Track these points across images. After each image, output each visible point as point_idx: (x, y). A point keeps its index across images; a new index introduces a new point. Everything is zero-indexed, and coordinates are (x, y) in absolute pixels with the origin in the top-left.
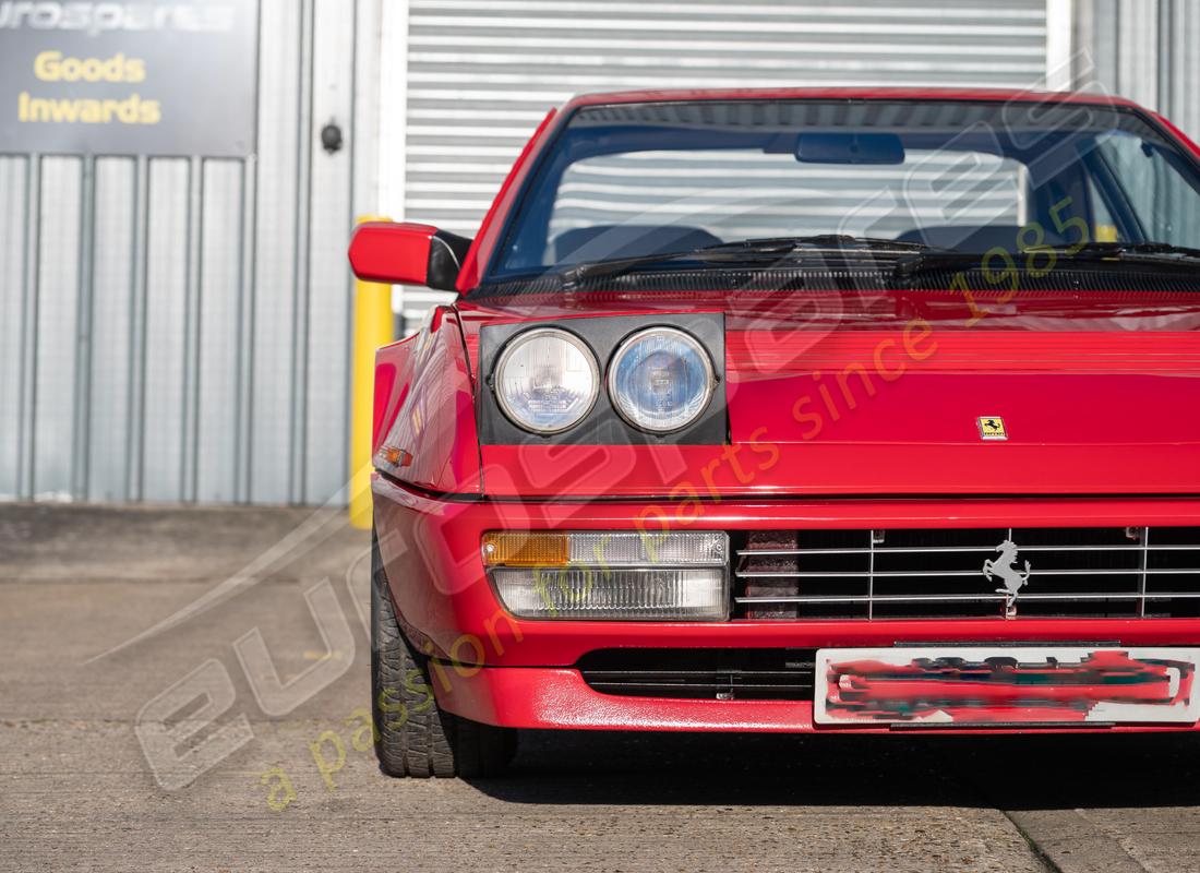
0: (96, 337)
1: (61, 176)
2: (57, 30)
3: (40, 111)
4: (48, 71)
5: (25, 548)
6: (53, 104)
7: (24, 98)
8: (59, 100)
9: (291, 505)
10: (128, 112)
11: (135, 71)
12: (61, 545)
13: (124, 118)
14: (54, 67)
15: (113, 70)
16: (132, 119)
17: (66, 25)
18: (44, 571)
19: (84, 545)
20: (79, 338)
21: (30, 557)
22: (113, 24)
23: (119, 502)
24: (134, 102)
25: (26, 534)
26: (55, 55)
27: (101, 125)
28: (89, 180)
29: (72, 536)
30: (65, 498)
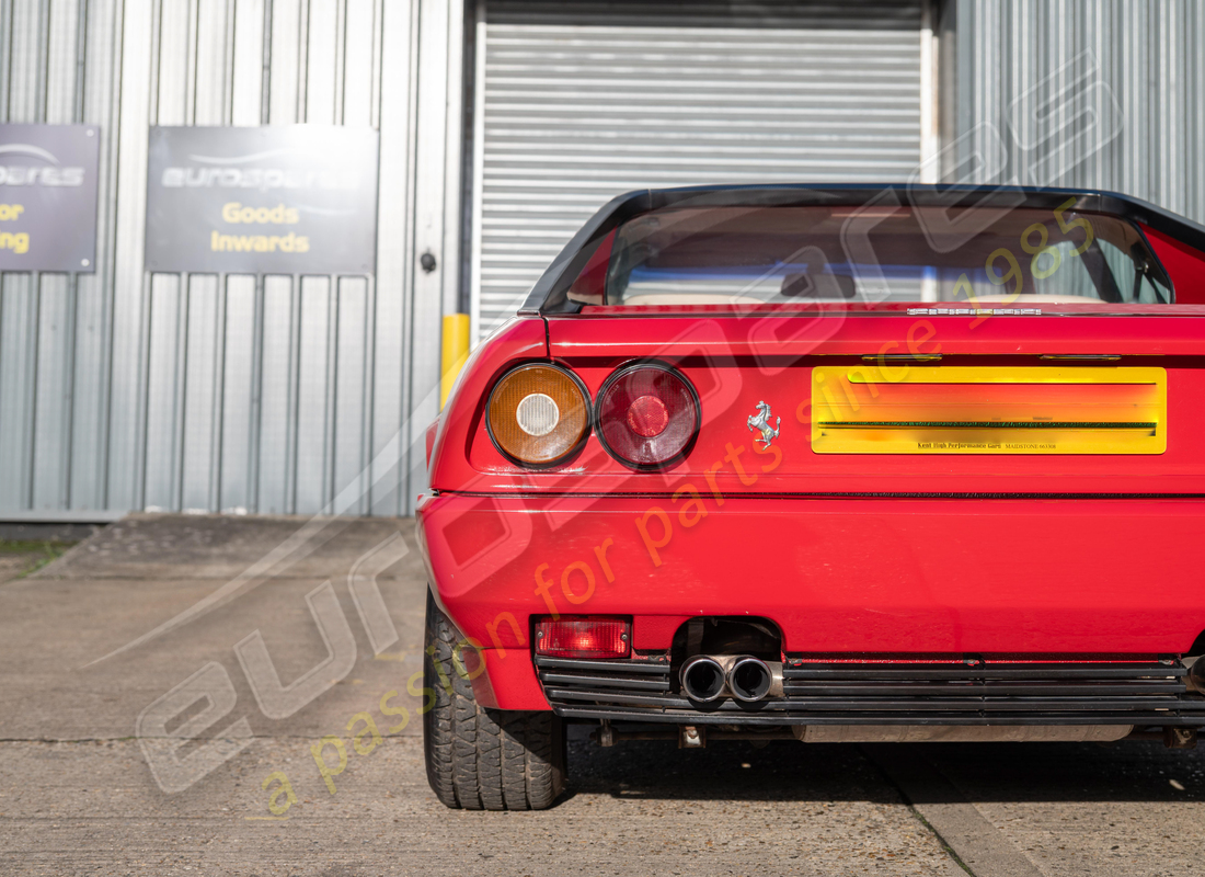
0: (265, 400)
1: (242, 288)
2: (238, 188)
3: (226, 243)
4: (232, 216)
5: (203, 551)
6: (235, 239)
7: (215, 235)
8: (239, 236)
9: (399, 517)
10: (287, 244)
11: (292, 216)
12: (230, 549)
13: (284, 248)
14: (236, 213)
15: (277, 216)
16: (289, 249)
17: (245, 184)
18: (212, 570)
19: (247, 549)
20: (252, 401)
21: (205, 558)
22: (277, 184)
23: (279, 515)
24: (291, 238)
25: (208, 539)
26: (236, 205)
27: (267, 254)
28: (261, 289)
29: (240, 541)
30: (241, 511)
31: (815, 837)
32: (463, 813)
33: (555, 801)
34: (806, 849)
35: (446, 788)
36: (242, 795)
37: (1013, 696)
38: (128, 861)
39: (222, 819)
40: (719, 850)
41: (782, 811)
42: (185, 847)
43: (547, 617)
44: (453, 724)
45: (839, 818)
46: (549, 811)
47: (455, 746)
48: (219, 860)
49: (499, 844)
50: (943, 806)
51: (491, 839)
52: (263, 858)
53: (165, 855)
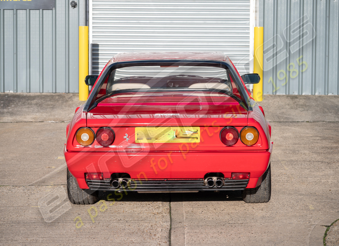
0: (19, 53)
12: (10, 109)
16: (25, 0)
19: (16, 109)
20: (14, 54)
25: (2, 105)
27: (17, 2)
30: (12, 92)
31: (145, 210)
32: (76, 205)
33: (94, 202)
34: (142, 212)
35: (72, 200)
36: (30, 201)
37: (173, 186)
38: (11, 216)
39: (27, 207)
40: (125, 212)
41: (141, 204)
42: (21, 213)
43: (87, 173)
44: (73, 188)
45: (153, 206)
46: (94, 204)
47: (73, 192)
48: (28, 216)
49: (82, 212)
50: (177, 202)
51: (81, 211)
52: (36, 215)
53: (18, 214)
